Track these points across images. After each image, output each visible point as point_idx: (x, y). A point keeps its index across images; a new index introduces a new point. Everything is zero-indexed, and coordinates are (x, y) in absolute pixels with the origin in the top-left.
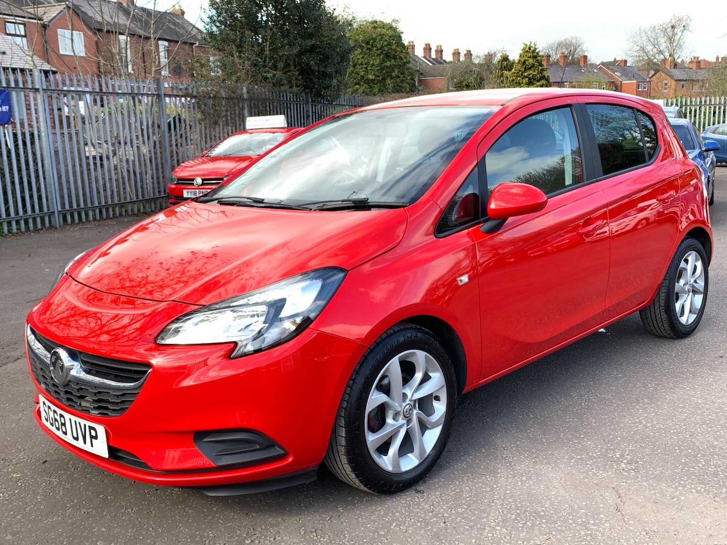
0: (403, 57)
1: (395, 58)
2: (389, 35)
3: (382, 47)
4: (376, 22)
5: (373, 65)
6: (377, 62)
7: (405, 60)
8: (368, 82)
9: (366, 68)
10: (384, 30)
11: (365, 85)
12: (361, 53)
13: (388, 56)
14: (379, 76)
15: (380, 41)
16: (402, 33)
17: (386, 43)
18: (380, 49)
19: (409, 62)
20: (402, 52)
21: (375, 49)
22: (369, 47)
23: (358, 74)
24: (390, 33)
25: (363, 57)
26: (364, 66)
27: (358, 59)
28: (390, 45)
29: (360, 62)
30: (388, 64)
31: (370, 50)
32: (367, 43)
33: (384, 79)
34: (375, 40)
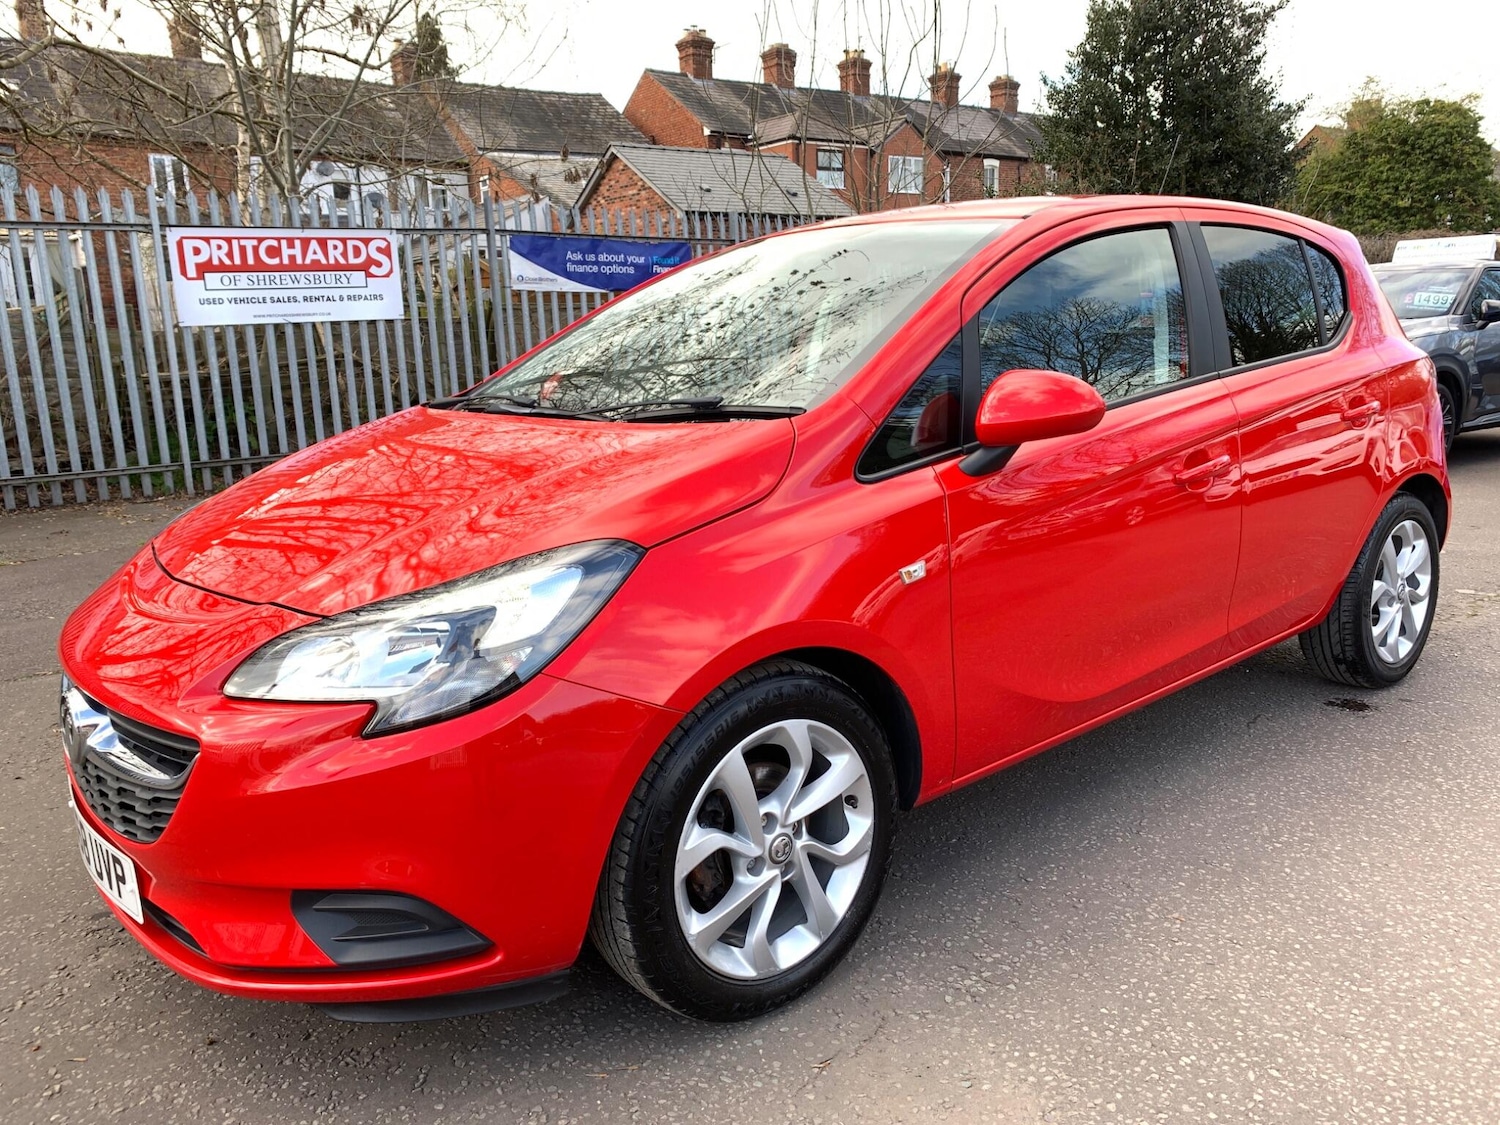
0: (1475, 163)
1: (1459, 167)
2: (1451, 124)
3: (1433, 147)
4: (1427, 102)
5: (1411, 181)
6: (1422, 174)
7: (1480, 169)
8: (1398, 212)
9: (1397, 188)
10: (1442, 117)
11: (1389, 218)
12: (1388, 162)
13: (1444, 163)
14: (1420, 201)
15: (1430, 136)
16: (1481, 118)
17: (1442, 139)
18: (1429, 151)
19: (1491, 172)
20: (1475, 154)
21: (1418, 152)
22: (1407, 148)
23: (1379, 200)
24: (1453, 120)
25: (1390, 169)
26: (1391, 184)
27: (1382, 172)
28: (1451, 143)
29: (1384, 176)
30: (1443, 178)
31: (1409, 154)
32: (1404, 142)
33: (1432, 206)
34: (1419, 135)
